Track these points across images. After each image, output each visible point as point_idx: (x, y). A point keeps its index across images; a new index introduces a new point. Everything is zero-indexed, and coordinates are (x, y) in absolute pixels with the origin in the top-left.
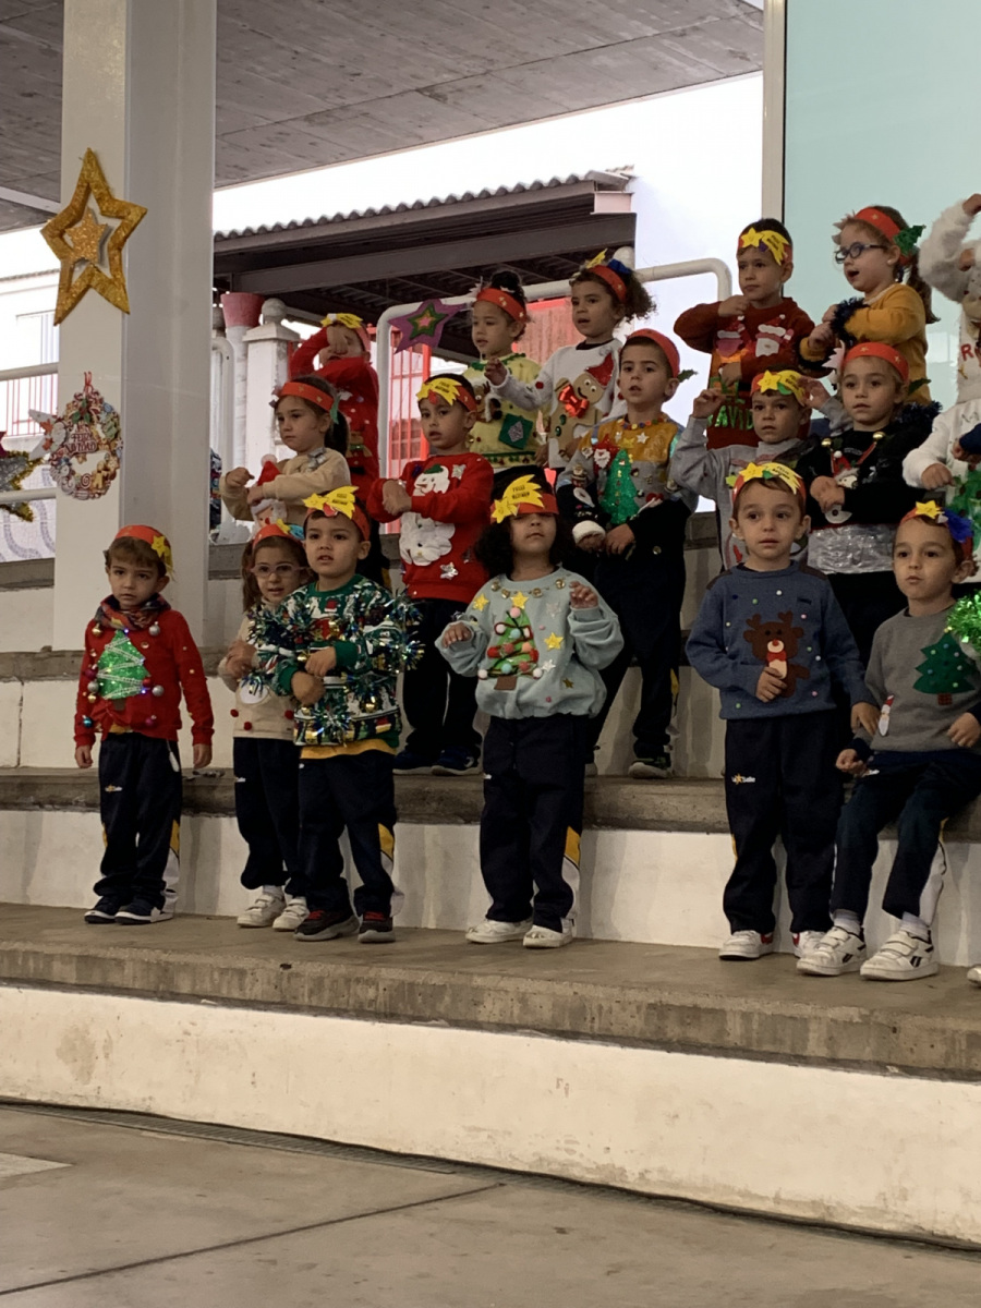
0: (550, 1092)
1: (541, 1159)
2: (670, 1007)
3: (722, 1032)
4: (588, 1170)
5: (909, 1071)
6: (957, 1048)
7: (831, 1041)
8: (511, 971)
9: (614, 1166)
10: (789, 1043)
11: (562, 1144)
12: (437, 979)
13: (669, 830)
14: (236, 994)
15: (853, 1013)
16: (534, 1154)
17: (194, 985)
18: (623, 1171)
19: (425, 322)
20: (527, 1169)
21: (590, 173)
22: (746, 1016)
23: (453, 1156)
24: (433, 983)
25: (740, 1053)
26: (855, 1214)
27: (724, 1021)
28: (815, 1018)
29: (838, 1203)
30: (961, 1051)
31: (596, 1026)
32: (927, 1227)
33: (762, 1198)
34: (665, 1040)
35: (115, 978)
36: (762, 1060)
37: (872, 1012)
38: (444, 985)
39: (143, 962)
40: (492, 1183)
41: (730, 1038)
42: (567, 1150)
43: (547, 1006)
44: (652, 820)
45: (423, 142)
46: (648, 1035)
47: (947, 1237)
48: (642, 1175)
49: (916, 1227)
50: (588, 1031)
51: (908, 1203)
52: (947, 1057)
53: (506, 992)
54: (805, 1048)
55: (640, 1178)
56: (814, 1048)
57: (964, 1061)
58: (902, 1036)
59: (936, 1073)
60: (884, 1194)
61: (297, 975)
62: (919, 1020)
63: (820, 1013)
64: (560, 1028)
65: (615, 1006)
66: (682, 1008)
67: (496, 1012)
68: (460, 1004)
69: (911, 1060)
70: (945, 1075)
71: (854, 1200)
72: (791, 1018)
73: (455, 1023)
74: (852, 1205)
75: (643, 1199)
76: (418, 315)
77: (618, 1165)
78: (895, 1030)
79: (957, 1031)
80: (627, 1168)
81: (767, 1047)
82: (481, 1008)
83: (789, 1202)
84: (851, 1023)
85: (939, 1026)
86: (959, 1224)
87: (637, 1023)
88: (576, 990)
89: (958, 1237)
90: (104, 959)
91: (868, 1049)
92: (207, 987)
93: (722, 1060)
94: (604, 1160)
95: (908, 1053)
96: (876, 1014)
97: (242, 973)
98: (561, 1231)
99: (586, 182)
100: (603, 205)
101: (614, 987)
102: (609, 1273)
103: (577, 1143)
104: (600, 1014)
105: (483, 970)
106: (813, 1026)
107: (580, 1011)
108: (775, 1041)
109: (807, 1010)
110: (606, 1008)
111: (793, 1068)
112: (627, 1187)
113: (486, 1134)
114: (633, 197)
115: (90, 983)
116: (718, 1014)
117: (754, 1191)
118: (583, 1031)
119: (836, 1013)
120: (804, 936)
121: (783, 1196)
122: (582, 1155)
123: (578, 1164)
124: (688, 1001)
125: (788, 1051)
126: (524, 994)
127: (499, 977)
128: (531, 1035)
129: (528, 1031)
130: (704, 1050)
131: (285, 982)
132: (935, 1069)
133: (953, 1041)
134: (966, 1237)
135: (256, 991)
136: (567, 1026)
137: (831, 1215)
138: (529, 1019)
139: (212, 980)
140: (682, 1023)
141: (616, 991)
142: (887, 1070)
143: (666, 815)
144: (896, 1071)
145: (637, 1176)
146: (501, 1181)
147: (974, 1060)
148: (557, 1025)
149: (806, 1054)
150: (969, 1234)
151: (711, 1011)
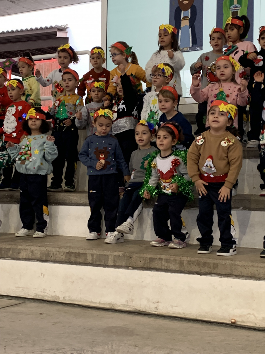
0: (39, 277)
1: (36, 295)
2: (72, 253)
3: (86, 259)
4: (49, 297)
5: (134, 268)
6: (147, 262)
7: (114, 261)
8: (29, 244)
9: (56, 296)
10: (103, 261)
11: (42, 291)
12: (8, 247)
13: (74, 206)
15: (120, 253)
16: (35, 293)
18: (59, 297)
19: (7, 64)
20: (32, 297)
21: (56, 25)
22: (92, 255)
23: (12, 295)
24: (7, 248)
25: (91, 265)
26: (119, 306)
27: (87, 256)
28: (110, 255)
29: (116, 304)
30: (148, 262)
31: (52, 258)
32: (138, 309)
33: (96, 303)
34: (71, 261)
36: (96, 266)
37: (125, 253)
38: (10, 248)
40: (22, 302)
41: (88, 261)
42: (44, 292)
43: (39, 253)
44: (69, 203)
45: (8, 14)
46: (66, 261)
47: (143, 311)
48: (64, 298)
49: (135, 309)
50: (49, 259)
51: (134, 303)
52: (144, 264)
53: (28, 250)
54: (108, 263)
55: (63, 299)
56: (110, 263)
57: (148, 265)
58: (133, 259)
59: (141, 269)
60: (127, 301)
62: (137, 255)
63: (112, 254)
64: (42, 259)
65: (58, 253)
66: (75, 253)
67: (25, 255)
68: (14, 253)
69: (135, 265)
70: (143, 269)
71: (120, 302)
72: (105, 255)
73: (13, 259)
74: (119, 304)
75: (64, 305)
76: (6, 62)
77: (57, 296)
78: (131, 258)
79: (147, 257)
80: (60, 296)
81: (98, 263)
82: (20, 254)
83: (103, 304)
84: (120, 256)
85: (142, 256)
86: (146, 308)
87: (63, 257)
88: (47, 249)
89: (146, 311)
91: (124, 263)
93: (86, 267)
94: (54, 294)
95: (134, 264)
96: (126, 253)
98: (41, 314)
99: (55, 28)
100: (60, 34)
101: (57, 248)
102: (53, 324)
103: (46, 290)
104: (53, 255)
105: (21, 244)
106: (110, 257)
107: (48, 255)
108: (100, 261)
109: (109, 253)
110: (55, 254)
111: (104, 268)
112: (60, 301)
113: (21, 289)
114: (68, 33)
116: (85, 254)
117: (94, 301)
118: (48, 260)
119: (116, 253)
120: (109, 233)
121: (101, 302)
122: (48, 293)
123: (47, 296)
124: (77, 251)
125: (103, 264)
126: (33, 250)
127: (26, 246)
128: (34, 261)
129: (33, 260)
130: (81, 264)
132: (141, 267)
133: (146, 260)
134: (148, 311)
136: (44, 259)
137: (113, 307)
138: (34, 257)
140: (75, 257)
141: (58, 249)
142: (129, 268)
143: (73, 202)
144: (131, 268)
145: (63, 298)
146: (25, 301)
147: (151, 265)
148: (41, 258)
149: (108, 264)
150: (149, 310)
151: (83, 254)
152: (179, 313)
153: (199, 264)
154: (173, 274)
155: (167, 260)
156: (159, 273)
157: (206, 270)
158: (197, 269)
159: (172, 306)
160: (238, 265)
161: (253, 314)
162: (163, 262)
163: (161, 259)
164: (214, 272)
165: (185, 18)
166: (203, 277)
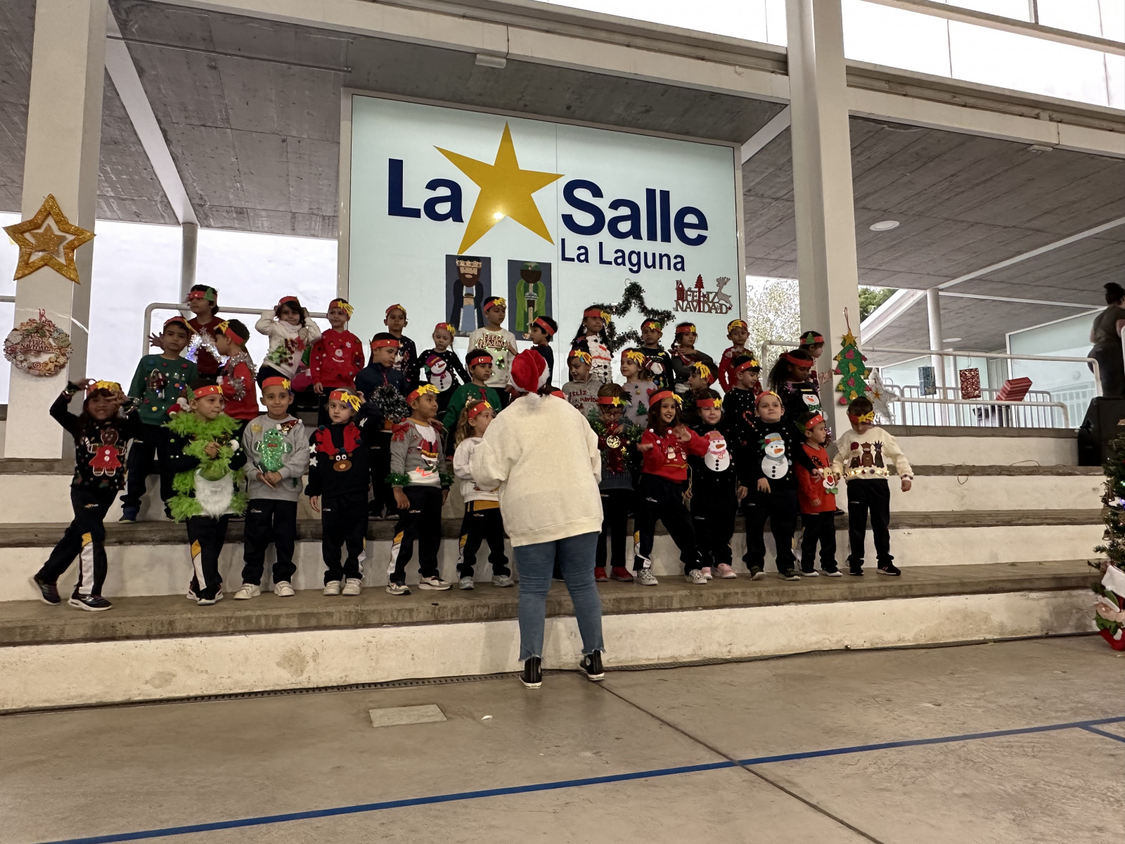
0: (568, 638)
2: (622, 599)
3: (642, 604)
5: (705, 608)
7: (681, 602)
10: (666, 604)
14: (408, 620)
17: (381, 618)
22: (651, 598)
25: (647, 611)
26: (685, 658)
27: (643, 600)
32: (708, 656)
33: (652, 660)
35: (327, 622)
37: (692, 591)
39: (345, 612)
41: (644, 606)
46: (614, 610)
47: (714, 659)
49: (704, 657)
51: (702, 650)
52: (718, 601)
56: (676, 605)
57: (723, 602)
59: (714, 607)
61: (444, 607)
66: (626, 599)
69: (706, 604)
71: (685, 652)
72: (667, 596)
74: (685, 655)
78: (701, 595)
79: (722, 593)
81: (658, 608)
83: (662, 659)
84: (687, 595)
85: (714, 592)
86: (717, 653)
87: (610, 606)
90: (318, 613)
91: (692, 603)
92: (390, 619)
97: (411, 611)
106: (675, 599)
108: (661, 605)
109: (671, 593)
115: (308, 626)
116: (640, 599)
117: (650, 658)
121: (661, 657)
124: (627, 595)
125: (666, 607)
130: (635, 612)
131: (437, 611)
135: (421, 617)
138: (562, 611)
139: (392, 615)
140: (626, 604)
142: (699, 609)
144: (701, 608)
149: (673, 607)
150: (720, 656)
151: (637, 598)
152: (755, 652)
153: (777, 594)
154: (748, 609)
155: (744, 594)
156: (732, 609)
157: (785, 599)
158: (777, 599)
159: (747, 646)
160: (815, 589)
161: (828, 639)
162: (739, 596)
163: (737, 593)
164: (793, 600)
165: (469, 295)
166: (780, 607)
